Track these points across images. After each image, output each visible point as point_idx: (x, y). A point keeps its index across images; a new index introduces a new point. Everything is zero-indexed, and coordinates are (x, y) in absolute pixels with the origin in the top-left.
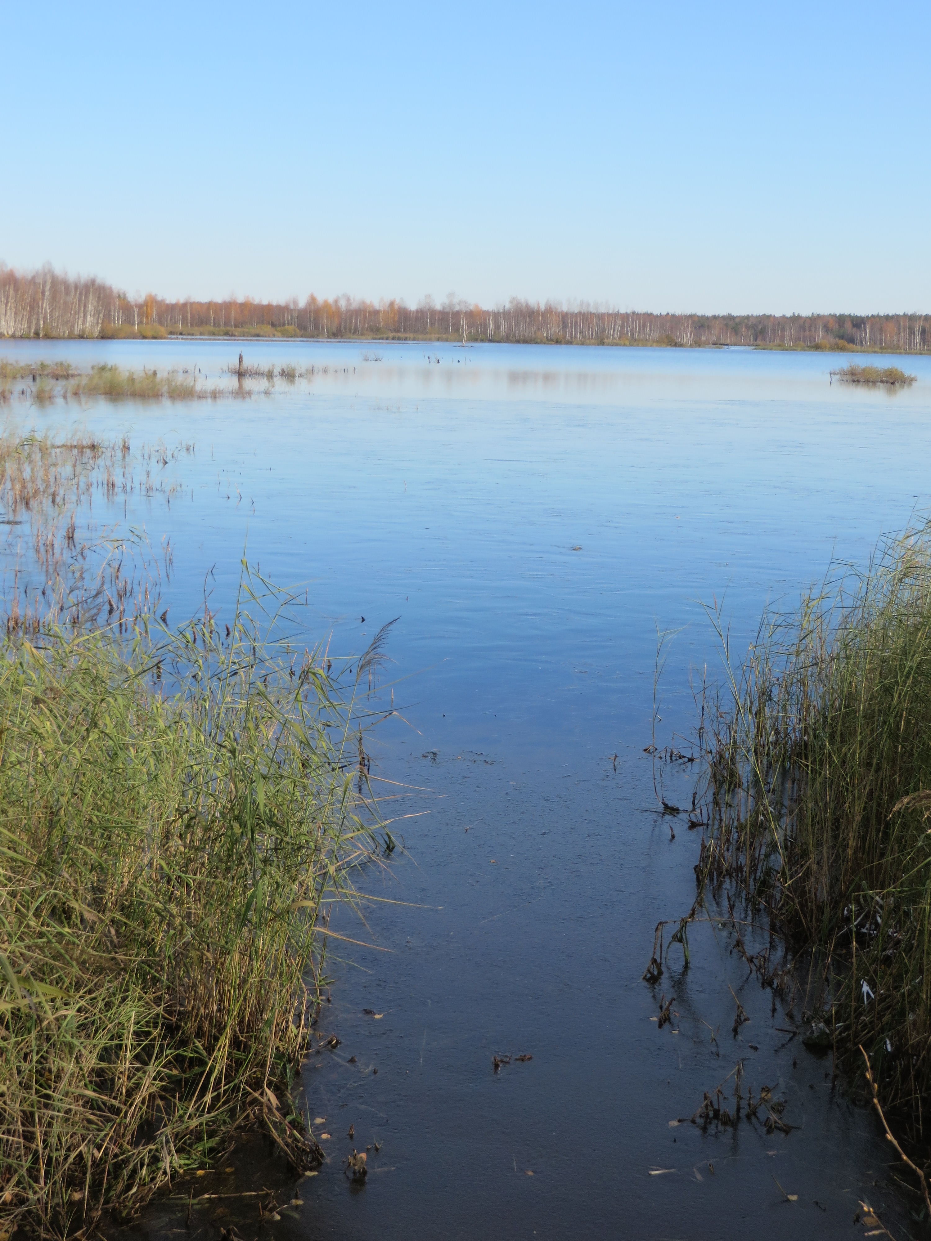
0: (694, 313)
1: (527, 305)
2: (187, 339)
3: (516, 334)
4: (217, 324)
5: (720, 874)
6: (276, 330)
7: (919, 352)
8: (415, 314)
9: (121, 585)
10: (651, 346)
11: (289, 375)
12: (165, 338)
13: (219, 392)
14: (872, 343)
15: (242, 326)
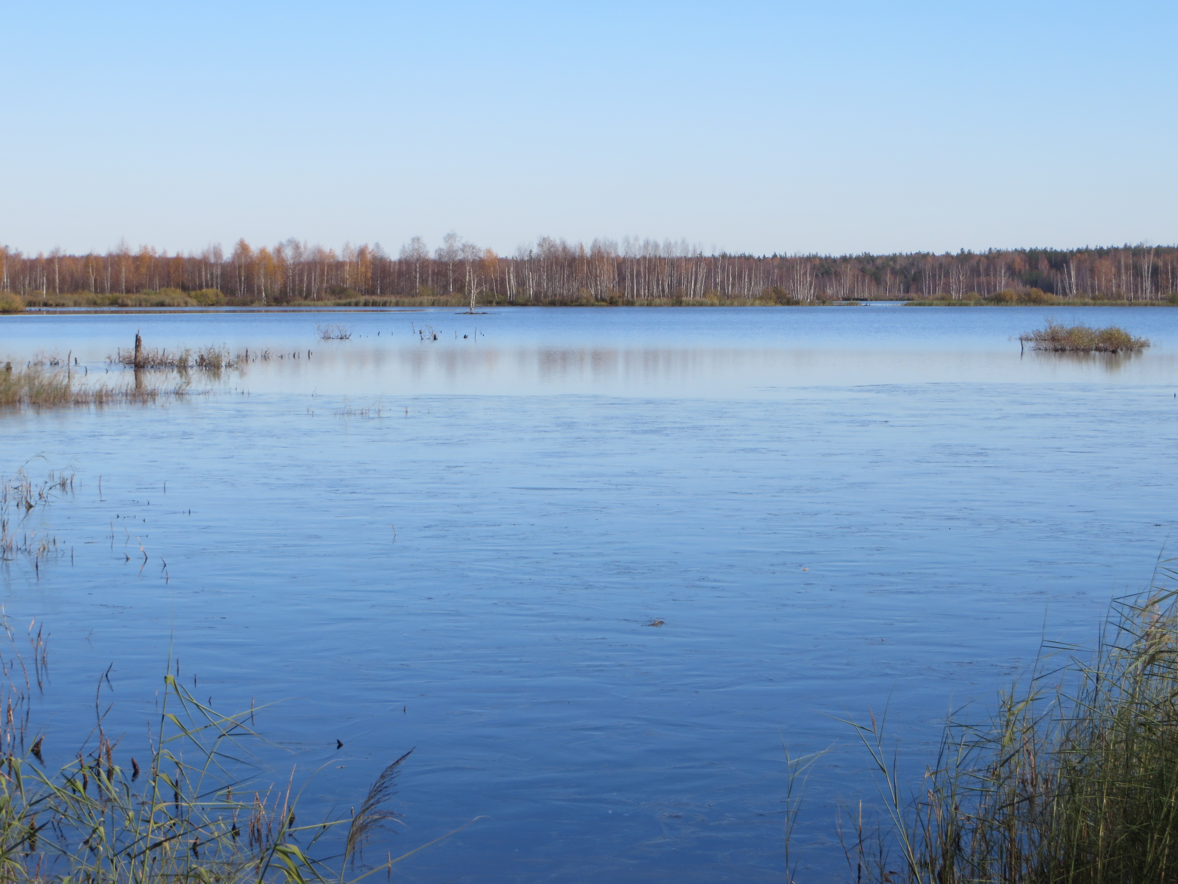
0: (814, 253)
1: (565, 248)
3: (550, 293)
4: (99, 288)
6: (189, 296)
7: (1149, 302)
8: (397, 267)
10: (752, 305)
11: (211, 365)
13: (107, 394)
14: (1081, 291)
15: (138, 291)
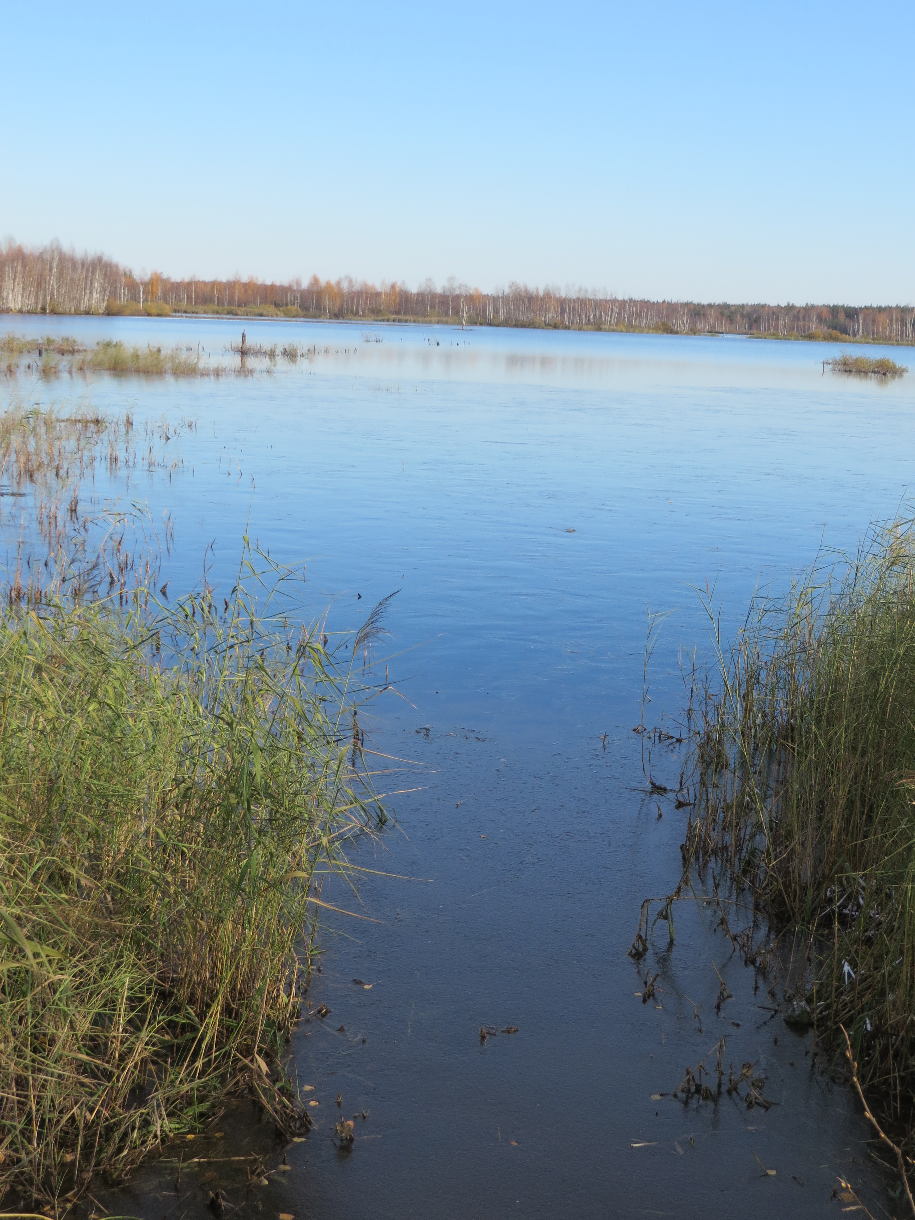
0: (690, 301)
1: (526, 290)
2: (191, 317)
3: (515, 319)
4: (221, 303)
5: (705, 853)
6: (279, 310)
7: (910, 343)
8: (415, 298)
9: (122, 558)
10: (648, 333)
11: (291, 355)
12: (169, 316)
13: (222, 370)
14: (865, 334)
15: (245, 306)
